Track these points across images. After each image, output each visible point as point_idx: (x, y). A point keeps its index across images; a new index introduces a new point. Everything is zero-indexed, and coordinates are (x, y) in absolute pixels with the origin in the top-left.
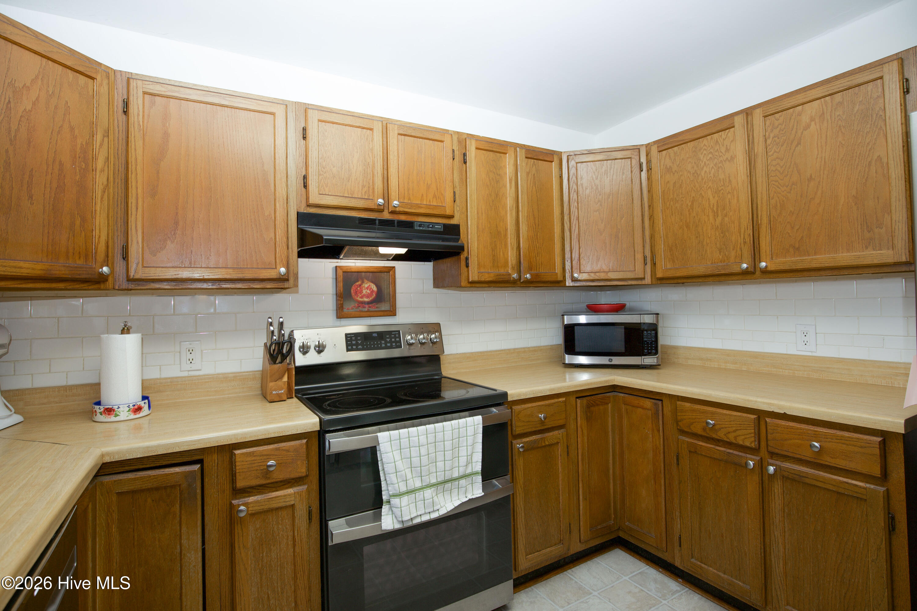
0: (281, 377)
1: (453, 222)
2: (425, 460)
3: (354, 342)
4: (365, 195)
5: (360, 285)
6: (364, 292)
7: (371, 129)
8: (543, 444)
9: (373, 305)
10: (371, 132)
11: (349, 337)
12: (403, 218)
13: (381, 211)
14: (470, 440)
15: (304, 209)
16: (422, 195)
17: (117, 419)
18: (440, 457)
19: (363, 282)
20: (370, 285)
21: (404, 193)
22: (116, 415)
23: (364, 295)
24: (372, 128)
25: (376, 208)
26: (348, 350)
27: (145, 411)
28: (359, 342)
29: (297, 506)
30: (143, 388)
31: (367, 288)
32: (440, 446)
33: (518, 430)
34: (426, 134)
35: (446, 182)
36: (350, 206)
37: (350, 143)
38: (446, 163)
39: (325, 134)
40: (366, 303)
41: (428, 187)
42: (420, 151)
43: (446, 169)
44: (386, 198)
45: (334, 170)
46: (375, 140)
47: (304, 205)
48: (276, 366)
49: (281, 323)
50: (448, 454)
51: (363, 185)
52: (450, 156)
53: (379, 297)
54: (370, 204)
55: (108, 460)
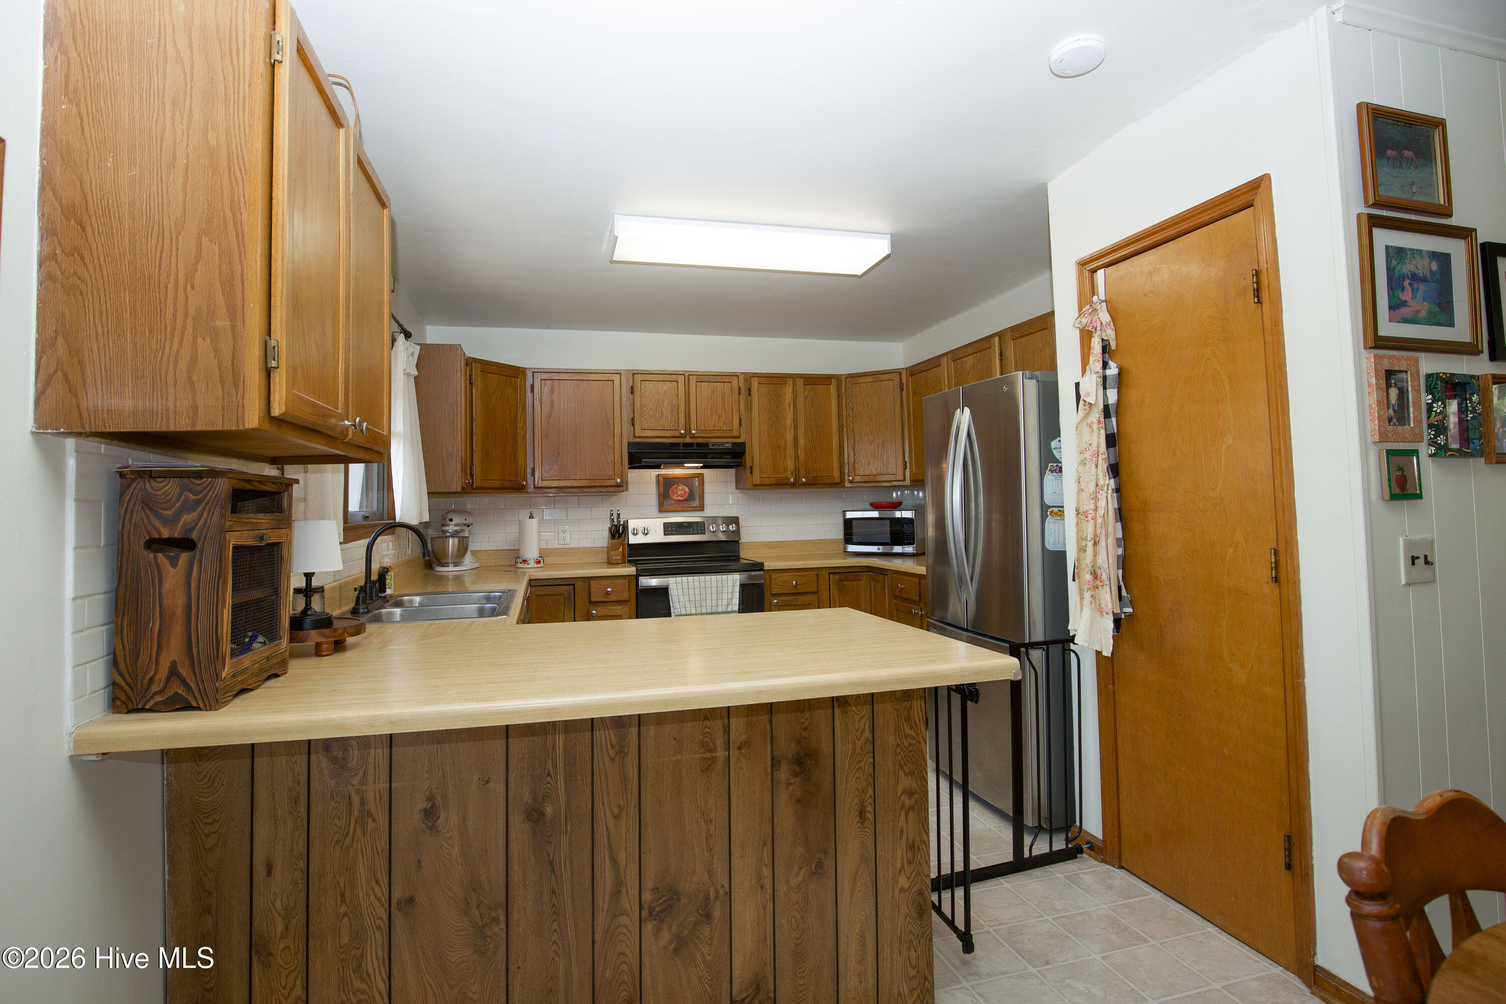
0: (619, 550)
1: (741, 440)
2: (698, 597)
3: (670, 529)
4: (673, 428)
5: (676, 488)
6: (680, 492)
7: (676, 382)
8: (796, 604)
9: (686, 502)
11: (666, 525)
12: (700, 441)
13: (685, 437)
14: (730, 590)
15: (632, 440)
16: (715, 423)
17: (529, 566)
18: (709, 597)
19: (678, 486)
20: (683, 488)
21: (701, 424)
22: (528, 564)
23: (679, 495)
24: (676, 380)
25: (680, 436)
26: (665, 534)
27: (542, 562)
28: (674, 529)
29: (624, 616)
31: (682, 490)
32: (709, 590)
33: (775, 591)
34: (718, 379)
35: (734, 412)
36: (662, 435)
37: (662, 393)
38: (733, 398)
39: (646, 389)
40: (681, 501)
41: (720, 417)
42: (713, 392)
43: (734, 402)
44: (688, 428)
45: (652, 413)
46: (679, 388)
47: (632, 437)
48: (616, 541)
49: (619, 514)
50: (714, 596)
51: (671, 421)
52: (737, 392)
53: (691, 497)
54: (676, 433)
55: (532, 578)
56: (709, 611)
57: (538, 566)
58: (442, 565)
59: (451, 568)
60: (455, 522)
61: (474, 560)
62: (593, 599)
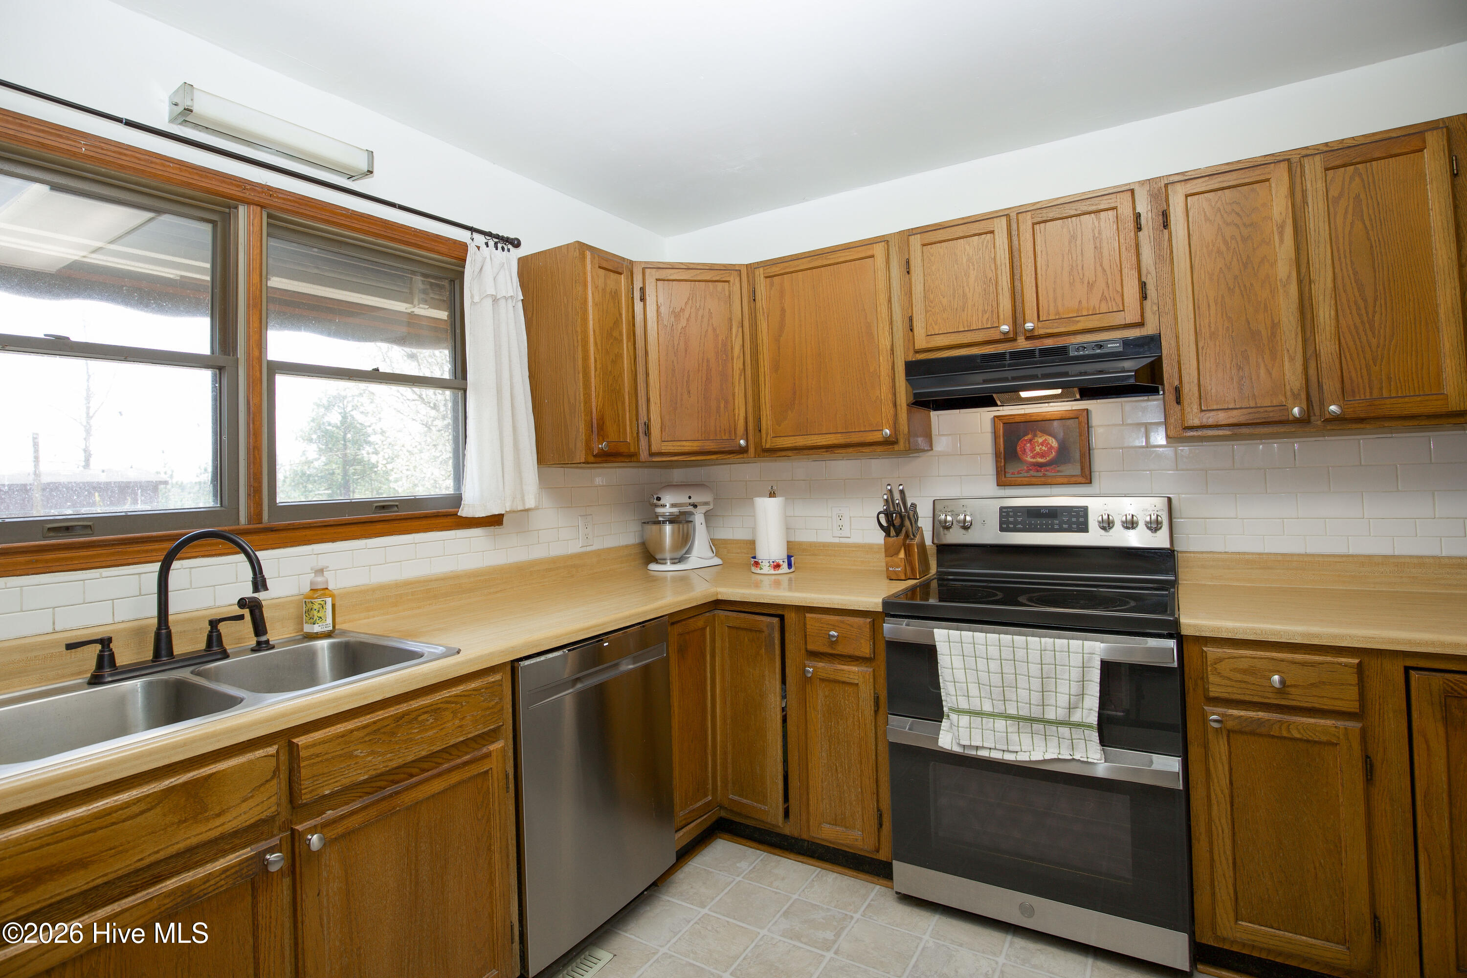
0: (897, 553)
1: (1149, 330)
3: (1011, 519)
4: (987, 323)
5: (1030, 441)
6: (1038, 449)
7: (992, 232)
8: (1286, 735)
9: (1052, 467)
10: (992, 235)
11: (1004, 512)
12: (1049, 343)
13: (1014, 340)
15: (912, 357)
16: (1080, 302)
18: (1022, 682)
19: (1035, 436)
20: (1046, 440)
21: (1049, 306)
22: (761, 569)
23: (1038, 454)
24: (992, 229)
25: (1002, 337)
26: (1002, 529)
27: (784, 568)
28: (1021, 520)
29: (862, 687)
30: (788, 549)
31: (1042, 444)
33: (1215, 691)
34: (1084, 207)
35: (1125, 271)
36: (966, 341)
37: (965, 260)
38: (1122, 241)
39: (933, 258)
40: (1041, 465)
41: (1091, 286)
42: (1073, 238)
43: (1123, 249)
44: (1017, 319)
45: (945, 301)
46: (997, 244)
47: (911, 353)
48: (891, 540)
49: (902, 492)
50: (1036, 684)
51: (984, 312)
52: (1131, 225)
53: (1063, 454)
54: (994, 335)
55: (720, 597)
56: (1024, 712)
57: (776, 572)
58: (655, 561)
59: (669, 567)
60: (669, 503)
61: (710, 554)
62: (810, 647)
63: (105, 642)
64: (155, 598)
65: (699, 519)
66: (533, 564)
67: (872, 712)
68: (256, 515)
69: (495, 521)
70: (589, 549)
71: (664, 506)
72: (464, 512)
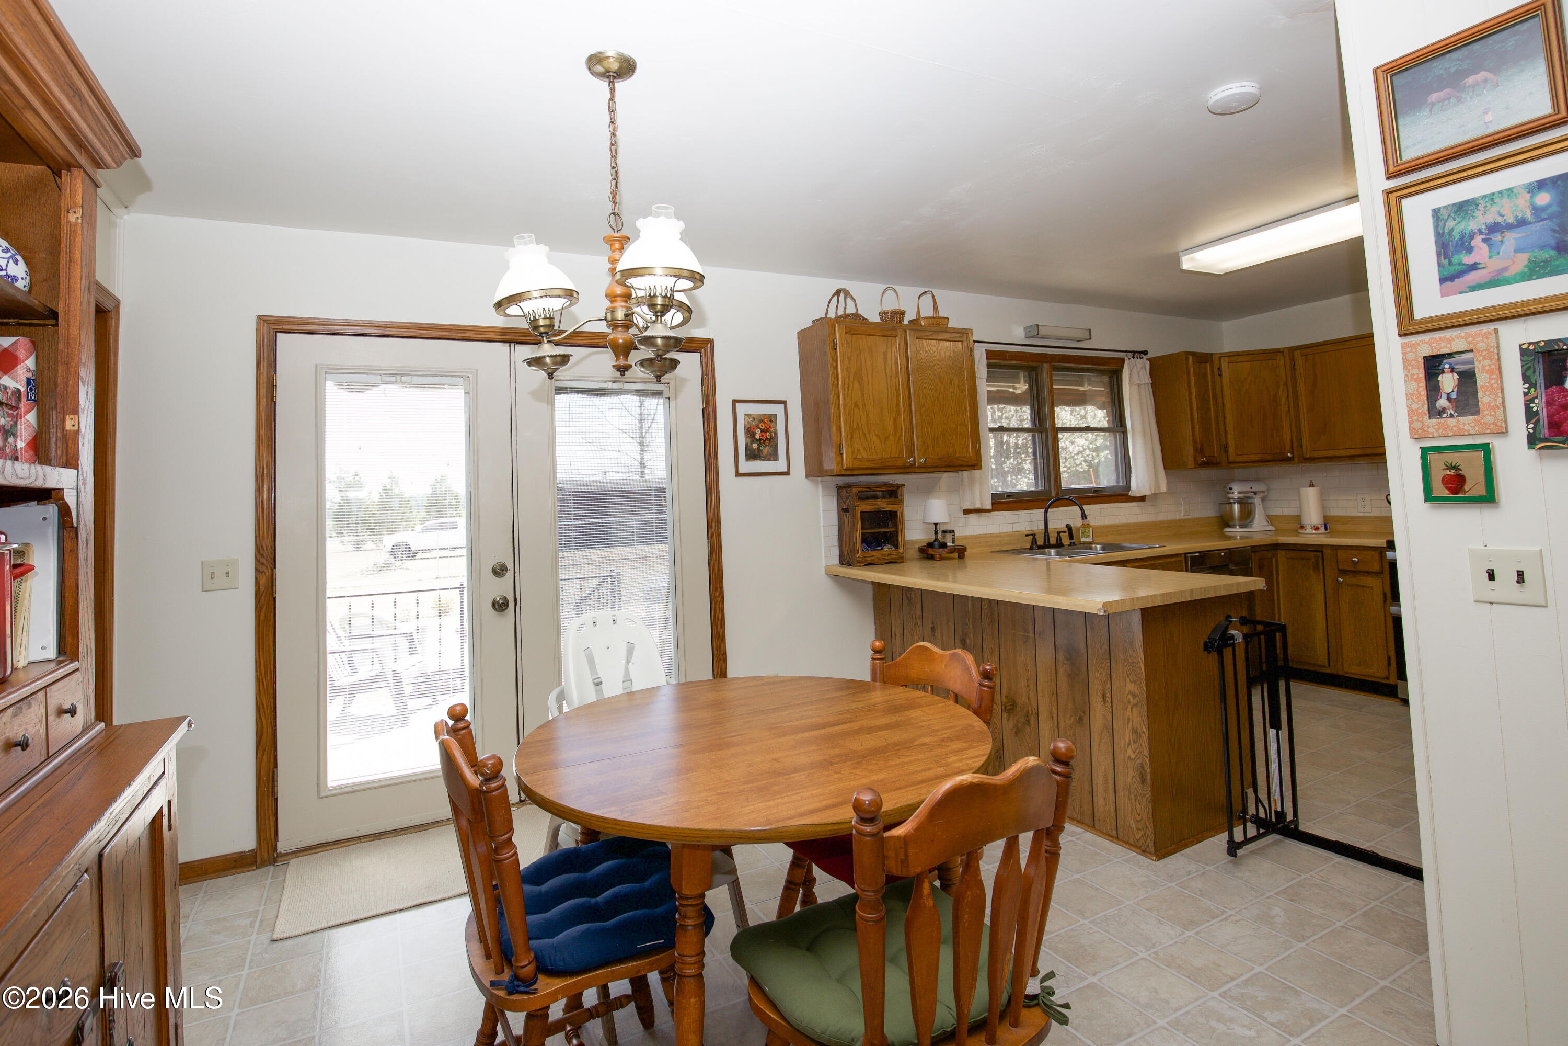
17: (1307, 531)
22: (1305, 529)
29: (1375, 588)
55: (1280, 542)
57: (1316, 531)
58: (1229, 526)
59: (1238, 529)
60: (1237, 491)
61: (1267, 524)
62: (1340, 567)
63: (1034, 535)
64: (1043, 522)
65: (1257, 501)
66: (1161, 522)
67: (1382, 602)
68: (1057, 494)
69: (1142, 499)
70: (1187, 517)
71: (1233, 493)
72: (1131, 494)
